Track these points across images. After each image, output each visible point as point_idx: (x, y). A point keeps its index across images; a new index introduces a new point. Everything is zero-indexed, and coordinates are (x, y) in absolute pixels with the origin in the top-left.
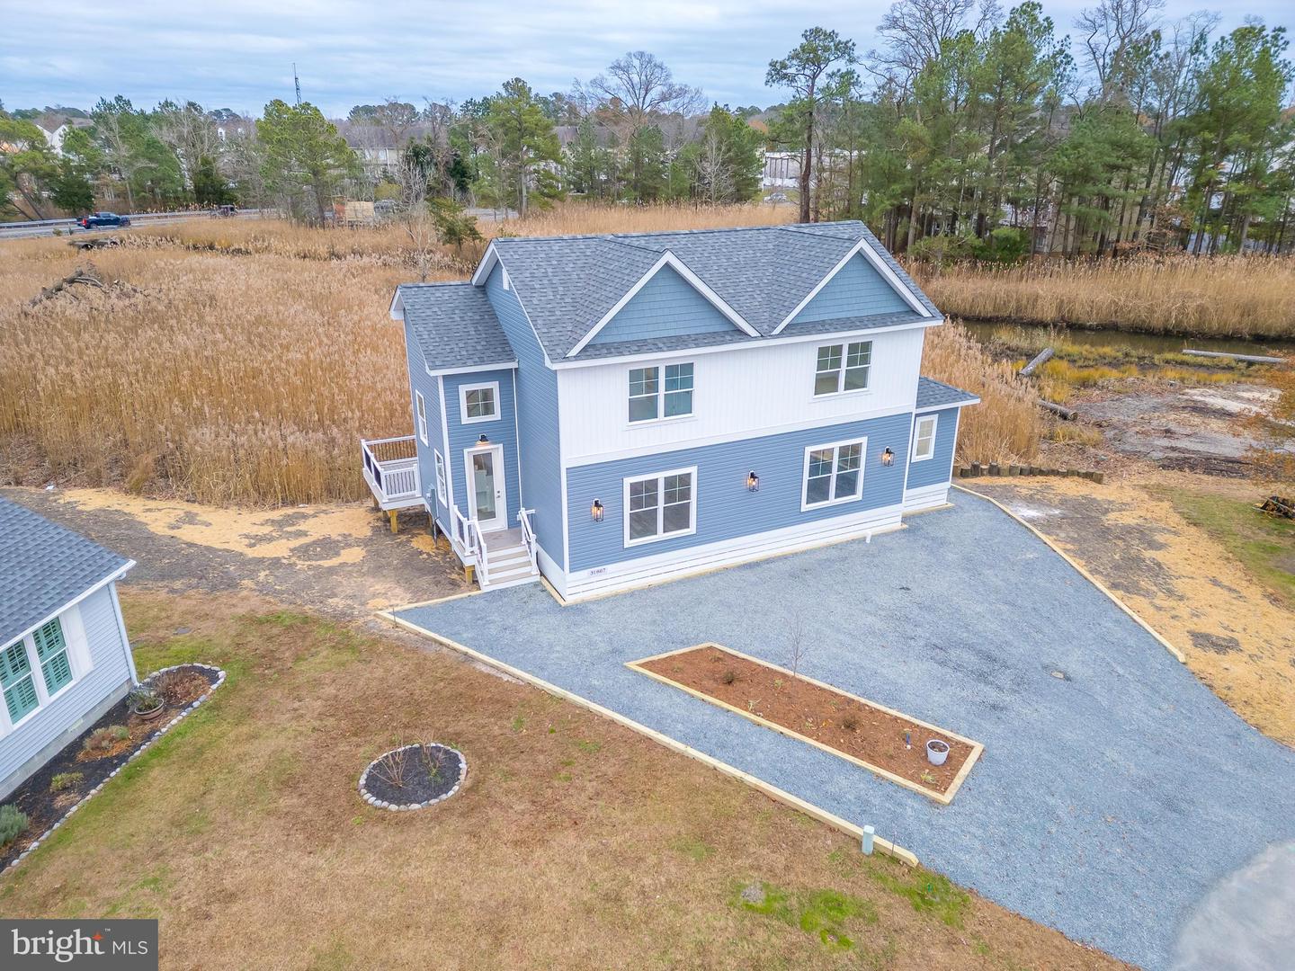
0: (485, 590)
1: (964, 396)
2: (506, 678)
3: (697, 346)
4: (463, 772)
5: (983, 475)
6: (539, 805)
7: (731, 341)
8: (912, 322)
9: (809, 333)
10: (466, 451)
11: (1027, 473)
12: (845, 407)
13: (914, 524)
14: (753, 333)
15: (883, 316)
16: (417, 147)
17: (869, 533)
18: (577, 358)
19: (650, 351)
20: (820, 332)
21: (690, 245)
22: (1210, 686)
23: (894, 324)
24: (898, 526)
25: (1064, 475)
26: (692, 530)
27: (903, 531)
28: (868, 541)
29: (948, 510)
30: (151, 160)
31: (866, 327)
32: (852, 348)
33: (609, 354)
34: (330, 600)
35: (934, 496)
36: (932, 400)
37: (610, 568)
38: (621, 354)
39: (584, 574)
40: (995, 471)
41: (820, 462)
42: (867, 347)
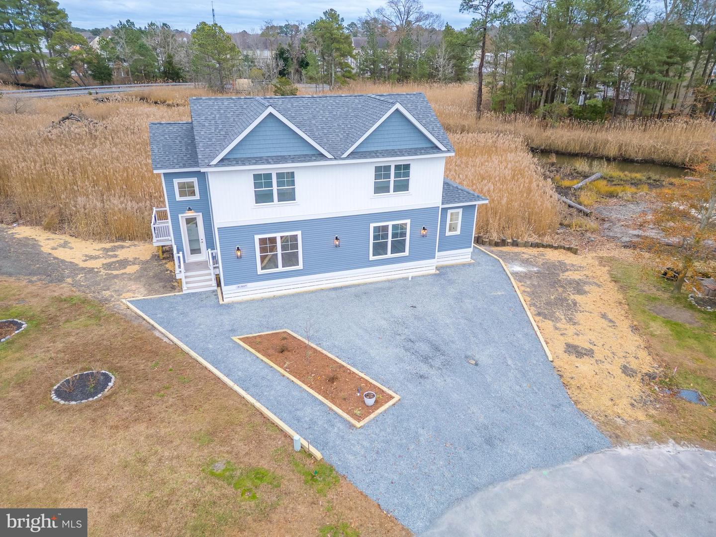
0: (184, 292)
1: (478, 198)
2: (165, 340)
3: (293, 162)
4: (109, 387)
5: (508, 245)
6: (138, 408)
7: (315, 160)
8: (434, 153)
9: (365, 157)
10: (180, 216)
11: (534, 245)
12: (393, 201)
13: (442, 271)
14: (329, 156)
15: (416, 149)
16: (282, 49)
17: (410, 275)
18: (216, 166)
19: (263, 163)
20: (373, 157)
21: (309, 104)
22: (561, 376)
23: (421, 154)
24: (434, 271)
25: (556, 248)
26: (300, 266)
27: (435, 274)
28: (410, 279)
29: (469, 265)
30: (142, 55)
31: (403, 155)
32: (398, 167)
33: (237, 164)
34: (104, 292)
35: (463, 256)
36: (456, 200)
37: (250, 285)
38: (244, 164)
39: (234, 287)
40: (515, 244)
41: (381, 233)
42: (407, 167)
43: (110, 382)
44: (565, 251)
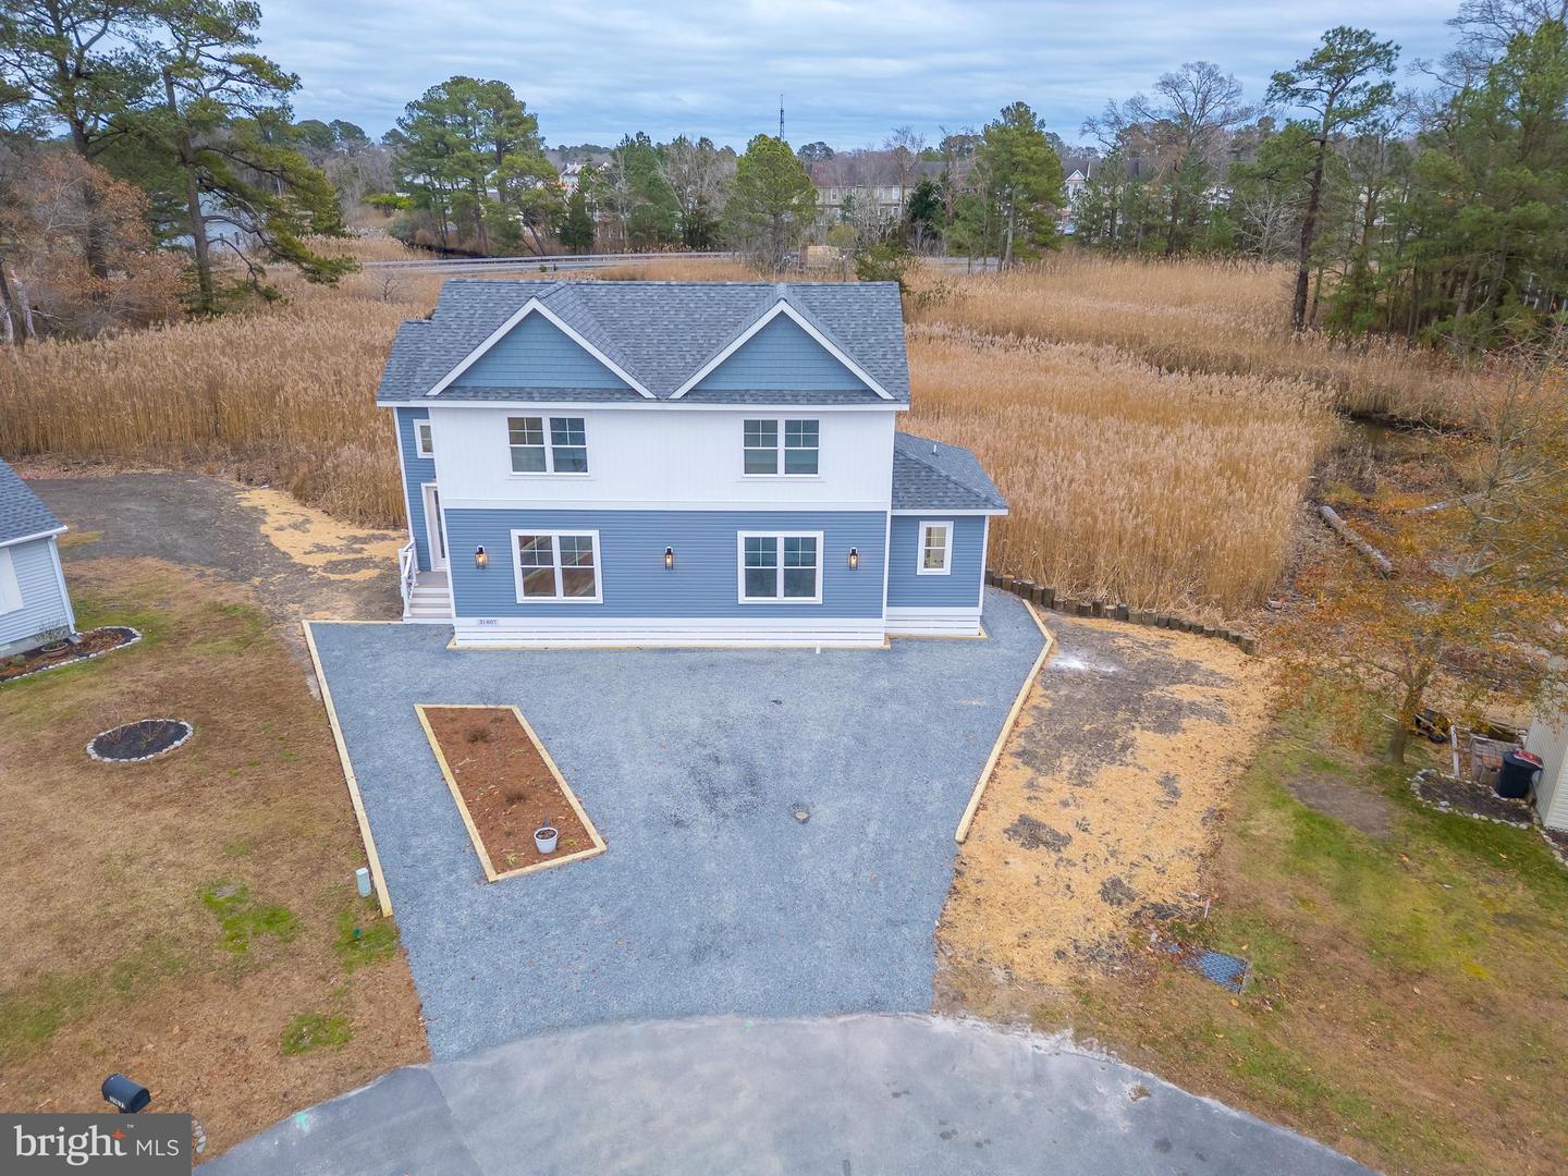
0: (406, 621)
1: (988, 502)
3: (576, 400)
4: (172, 747)
5: (1105, 617)
7: (618, 400)
8: (863, 402)
9: (718, 401)
10: (423, 485)
11: (1164, 623)
12: (782, 492)
13: (898, 644)
14: (647, 394)
15: (837, 393)
17: (818, 645)
18: (436, 398)
19: (521, 399)
20: (734, 402)
22: (959, 873)
23: (836, 402)
24: (880, 644)
25: (1210, 635)
26: (599, 598)
27: (881, 651)
28: (818, 652)
29: (981, 642)
31: (797, 402)
32: (791, 426)
33: (475, 397)
35: (961, 622)
36: (936, 503)
37: (502, 621)
38: (486, 398)
39: (474, 620)
40: (1122, 615)
41: (760, 551)
42: (812, 426)
43: (179, 739)
44: (1225, 643)
